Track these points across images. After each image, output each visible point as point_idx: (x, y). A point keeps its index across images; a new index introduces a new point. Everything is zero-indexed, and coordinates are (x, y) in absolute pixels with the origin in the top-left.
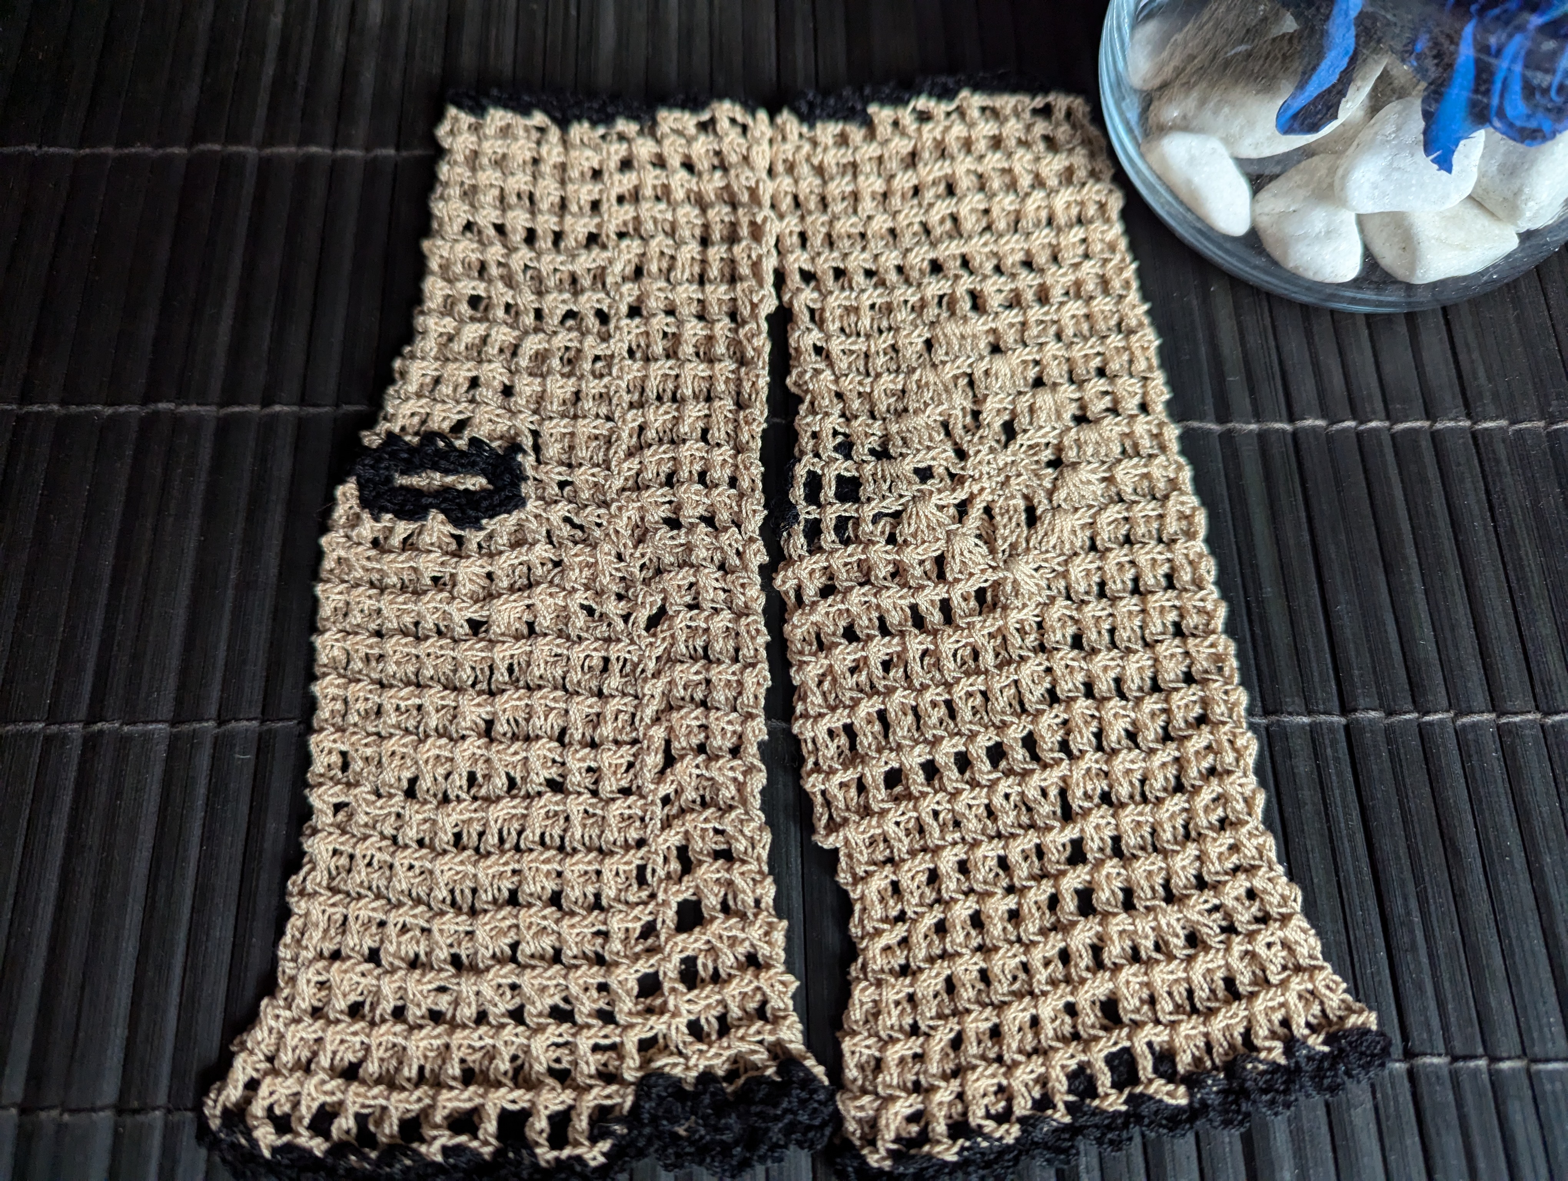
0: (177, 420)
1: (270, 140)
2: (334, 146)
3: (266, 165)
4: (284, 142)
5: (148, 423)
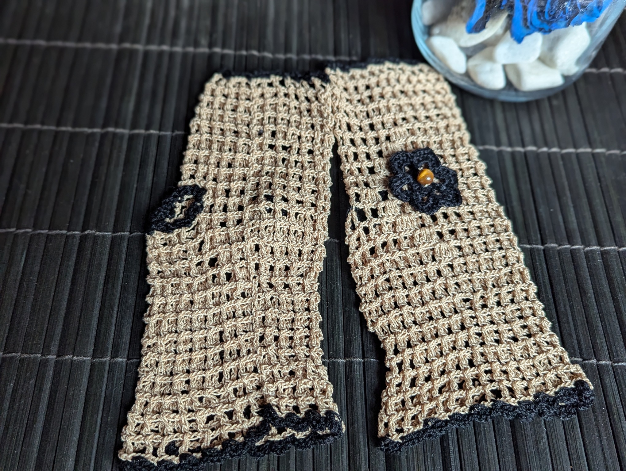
0: (115, 134)
1: (148, 44)
2: (171, 47)
3: (146, 53)
4: (153, 45)
5: (104, 136)
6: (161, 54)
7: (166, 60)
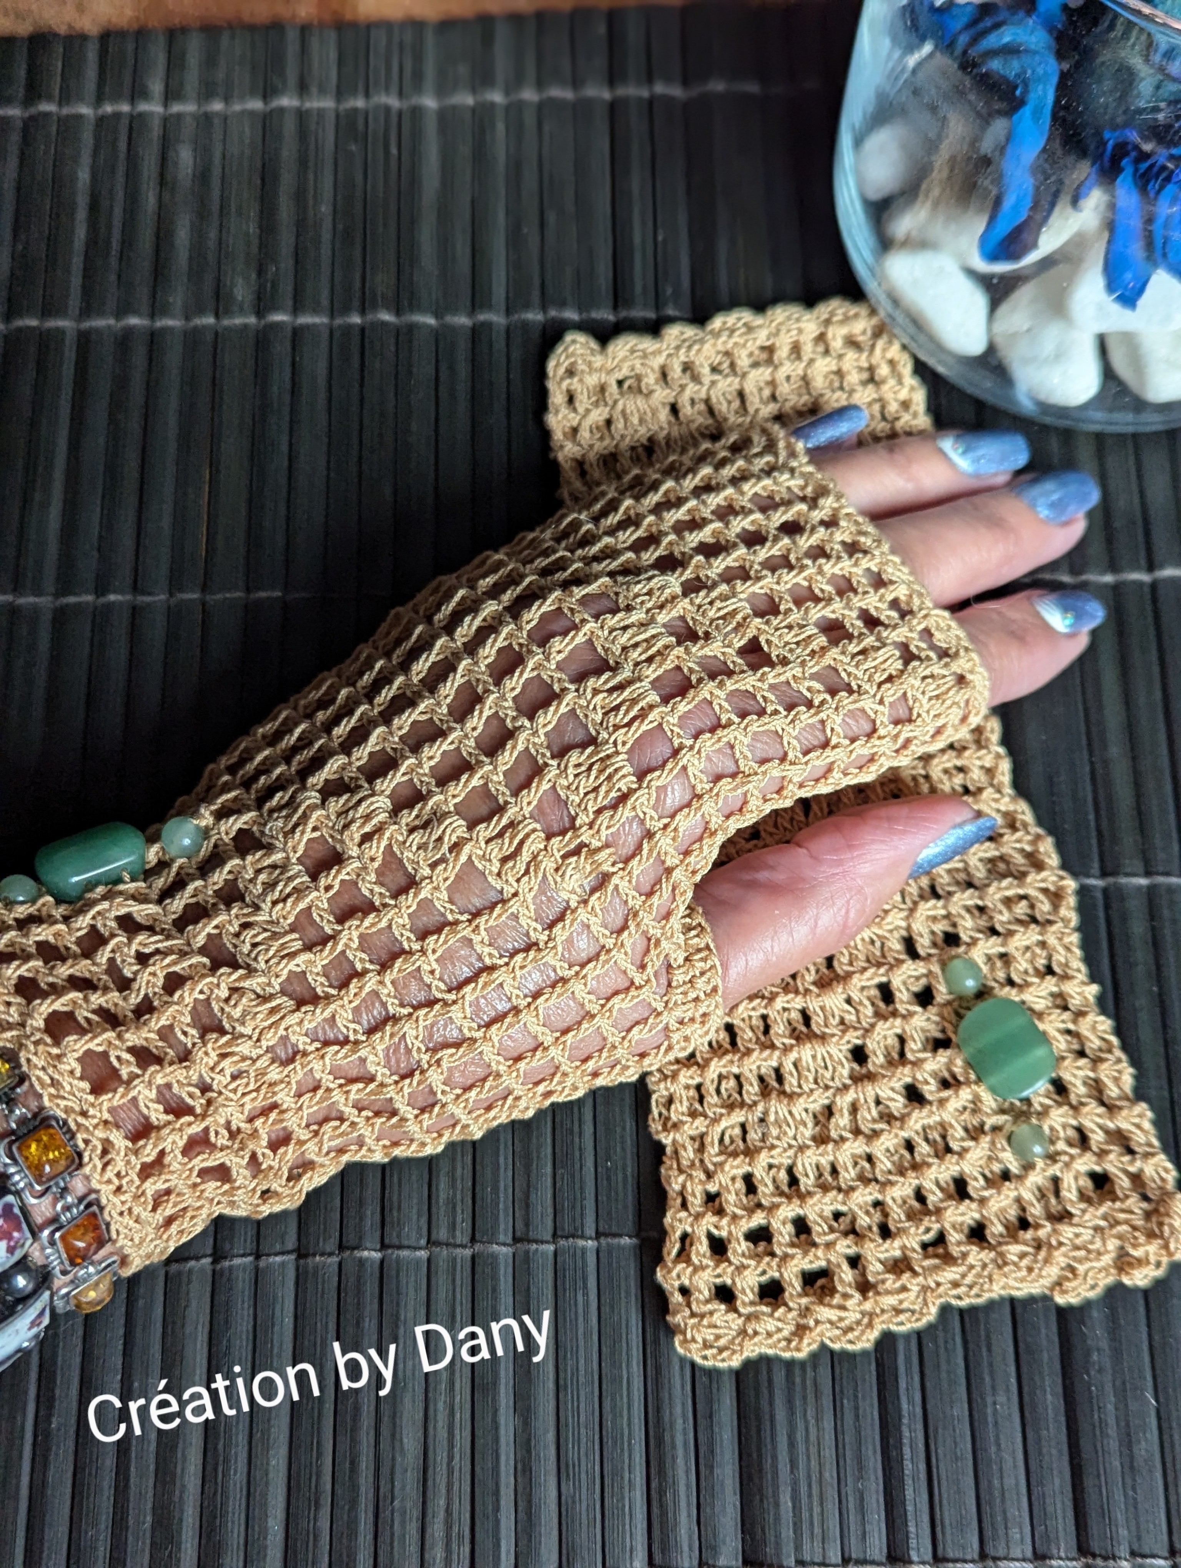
1: (86, 311)
2: (152, 316)
3: (85, 339)
4: (101, 314)
6: (125, 339)
7: (139, 359)
